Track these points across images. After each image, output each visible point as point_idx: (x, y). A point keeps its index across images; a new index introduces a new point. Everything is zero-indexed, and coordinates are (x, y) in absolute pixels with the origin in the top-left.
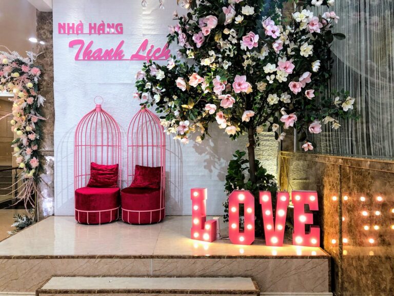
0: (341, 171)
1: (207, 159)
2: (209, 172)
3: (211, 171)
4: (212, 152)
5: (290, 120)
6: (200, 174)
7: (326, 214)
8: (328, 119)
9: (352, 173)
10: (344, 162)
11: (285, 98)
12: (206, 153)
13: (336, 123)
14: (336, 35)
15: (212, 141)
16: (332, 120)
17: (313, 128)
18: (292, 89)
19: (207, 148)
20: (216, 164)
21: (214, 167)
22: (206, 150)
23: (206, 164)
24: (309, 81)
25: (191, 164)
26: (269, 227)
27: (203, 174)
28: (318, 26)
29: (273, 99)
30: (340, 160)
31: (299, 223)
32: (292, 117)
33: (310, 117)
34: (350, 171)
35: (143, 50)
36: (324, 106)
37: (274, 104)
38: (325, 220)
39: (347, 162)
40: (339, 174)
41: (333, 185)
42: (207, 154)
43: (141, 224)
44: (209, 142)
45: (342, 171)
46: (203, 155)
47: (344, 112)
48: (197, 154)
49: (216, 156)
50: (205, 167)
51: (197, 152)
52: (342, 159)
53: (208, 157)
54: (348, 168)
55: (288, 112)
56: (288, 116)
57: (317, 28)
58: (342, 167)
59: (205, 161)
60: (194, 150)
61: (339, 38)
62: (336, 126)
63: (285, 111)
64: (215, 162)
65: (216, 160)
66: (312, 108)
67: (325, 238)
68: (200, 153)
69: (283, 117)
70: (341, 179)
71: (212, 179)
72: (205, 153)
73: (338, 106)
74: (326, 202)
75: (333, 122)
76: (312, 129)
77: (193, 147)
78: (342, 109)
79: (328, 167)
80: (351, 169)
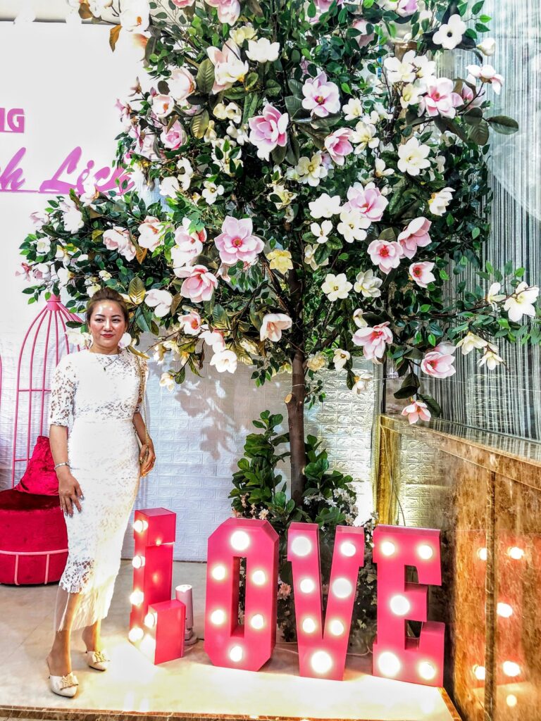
0: (494, 487)
1: (208, 428)
2: (212, 458)
3: (216, 455)
4: (220, 411)
5: (376, 341)
6: (190, 463)
7: (461, 599)
8: (471, 343)
9: (520, 501)
10: (500, 464)
11: (366, 286)
12: (207, 412)
13: (490, 354)
14: (493, 121)
15: (221, 385)
16: (481, 343)
17: (433, 363)
18: (376, 260)
19: (209, 401)
20: (228, 439)
21: (225, 446)
22: (208, 406)
23: (205, 438)
24: (426, 241)
25: (169, 438)
26: (308, 625)
27: (197, 461)
28: (449, 100)
29: (336, 287)
30: (492, 459)
31: (389, 616)
32: (381, 333)
33: (428, 335)
34: (515, 493)
35: (69, 171)
36: (462, 307)
37: (339, 300)
38: (458, 615)
39: (508, 467)
40: (488, 498)
41: (476, 523)
42: (208, 416)
43: (21, 586)
44: (215, 389)
45: (498, 489)
46: (200, 416)
47: (511, 324)
48: (185, 414)
49: (230, 421)
50: (203, 446)
51: (184, 409)
52: (497, 456)
53: (210, 422)
54: (511, 484)
55: (372, 322)
56: (371, 330)
57: (448, 107)
58: (498, 478)
59: (203, 432)
60: (177, 404)
61: (502, 128)
62: (492, 361)
63: (365, 317)
64: (228, 434)
65: (229, 430)
66: (433, 312)
67: (457, 666)
68: (193, 413)
69: (358, 333)
70: (493, 512)
71: (220, 475)
72: (203, 412)
73: (495, 307)
74: (459, 566)
75: (485, 350)
76: (430, 367)
77: (177, 398)
78: (504, 314)
79: (467, 472)
80: (518, 489)
